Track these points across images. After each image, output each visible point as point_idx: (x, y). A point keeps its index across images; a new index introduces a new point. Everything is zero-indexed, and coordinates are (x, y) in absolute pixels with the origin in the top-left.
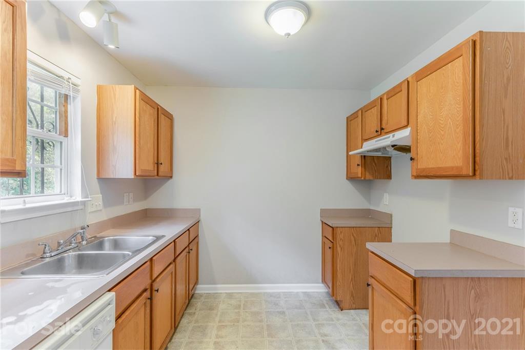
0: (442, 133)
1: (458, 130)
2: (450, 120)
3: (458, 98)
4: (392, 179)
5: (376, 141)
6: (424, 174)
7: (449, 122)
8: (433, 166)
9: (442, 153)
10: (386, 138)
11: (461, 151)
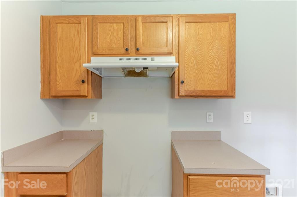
0: (211, 67)
1: (224, 68)
2: (217, 59)
3: (224, 48)
4: (102, 99)
5: (120, 59)
6: (194, 94)
7: (216, 61)
8: (201, 89)
9: (210, 81)
10: (138, 59)
11: (226, 81)
